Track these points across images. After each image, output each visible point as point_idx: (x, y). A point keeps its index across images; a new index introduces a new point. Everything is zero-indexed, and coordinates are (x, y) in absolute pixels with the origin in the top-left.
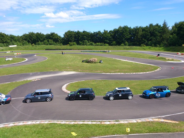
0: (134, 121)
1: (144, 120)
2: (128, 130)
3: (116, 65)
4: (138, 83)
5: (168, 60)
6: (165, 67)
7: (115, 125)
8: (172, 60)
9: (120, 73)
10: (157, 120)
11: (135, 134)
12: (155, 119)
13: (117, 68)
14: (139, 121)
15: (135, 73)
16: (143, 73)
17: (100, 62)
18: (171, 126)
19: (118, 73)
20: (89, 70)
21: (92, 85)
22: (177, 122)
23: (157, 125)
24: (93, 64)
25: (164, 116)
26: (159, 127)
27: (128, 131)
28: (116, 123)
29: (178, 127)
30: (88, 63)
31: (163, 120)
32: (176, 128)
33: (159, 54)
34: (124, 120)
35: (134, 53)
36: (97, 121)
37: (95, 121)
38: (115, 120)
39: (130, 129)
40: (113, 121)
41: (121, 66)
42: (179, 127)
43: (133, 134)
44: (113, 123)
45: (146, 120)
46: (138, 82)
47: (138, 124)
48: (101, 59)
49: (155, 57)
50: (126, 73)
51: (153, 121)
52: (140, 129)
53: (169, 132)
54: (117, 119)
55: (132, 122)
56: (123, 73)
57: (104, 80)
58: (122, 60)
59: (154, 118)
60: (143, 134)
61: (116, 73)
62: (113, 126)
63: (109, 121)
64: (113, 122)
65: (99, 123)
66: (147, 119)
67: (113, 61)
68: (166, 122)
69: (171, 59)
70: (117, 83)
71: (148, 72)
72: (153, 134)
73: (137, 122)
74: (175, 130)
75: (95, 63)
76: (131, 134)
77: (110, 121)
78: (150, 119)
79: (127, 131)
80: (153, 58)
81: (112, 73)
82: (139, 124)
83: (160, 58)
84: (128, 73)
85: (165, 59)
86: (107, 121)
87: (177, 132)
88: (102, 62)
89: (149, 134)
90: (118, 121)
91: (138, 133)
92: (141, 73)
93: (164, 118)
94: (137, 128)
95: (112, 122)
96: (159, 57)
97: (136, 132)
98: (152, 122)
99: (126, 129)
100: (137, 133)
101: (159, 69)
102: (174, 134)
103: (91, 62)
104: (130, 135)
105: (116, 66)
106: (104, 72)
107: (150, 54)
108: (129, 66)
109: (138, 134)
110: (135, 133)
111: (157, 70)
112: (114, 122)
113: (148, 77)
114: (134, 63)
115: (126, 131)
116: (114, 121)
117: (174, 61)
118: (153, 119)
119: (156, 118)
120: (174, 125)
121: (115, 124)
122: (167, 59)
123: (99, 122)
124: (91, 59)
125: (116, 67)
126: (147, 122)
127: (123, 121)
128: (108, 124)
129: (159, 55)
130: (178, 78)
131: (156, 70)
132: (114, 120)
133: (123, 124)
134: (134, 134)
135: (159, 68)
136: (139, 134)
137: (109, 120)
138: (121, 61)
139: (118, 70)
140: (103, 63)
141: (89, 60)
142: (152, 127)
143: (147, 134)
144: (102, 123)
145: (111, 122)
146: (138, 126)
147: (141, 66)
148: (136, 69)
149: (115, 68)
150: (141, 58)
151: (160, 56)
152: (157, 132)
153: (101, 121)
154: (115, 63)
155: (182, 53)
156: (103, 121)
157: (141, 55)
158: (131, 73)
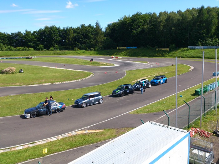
0: (54, 139)
1: (65, 135)
3: (42, 74)
4: (66, 94)
5: (102, 64)
6: (99, 73)
7: (29, 149)
8: (106, 65)
9: (46, 84)
11: (53, 154)
13: (43, 78)
14: (60, 137)
15: (64, 82)
16: (74, 81)
17: (20, 72)
18: (95, 136)
19: (44, 84)
20: (3, 84)
21: (5, 103)
22: (102, 131)
23: (80, 139)
24: (9, 76)
25: (88, 127)
27: (45, 152)
28: (31, 145)
29: (102, 136)
30: (2, 75)
31: (87, 131)
32: (100, 137)
33: (93, 58)
34: (41, 140)
35: (65, 58)
36: (6, 148)
37: (3, 149)
38: (30, 143)
39: (48, 149)
40: (27, 144)
41: (48, 74)
43: (50, 155)
44: (27, 147)
45: (69, 134)
46: (66, 92)
48: (21, 67)
49: (89, 62)
50: (54, 83)
51: (76, 134)
52: (60, 147)
53: (91, 143)
54: (32, 141)
55: (51, 141)
56: (50, 84)
57: (23, 95)
58: (50, 67)
59: (78, 131)
60: (63, 152)
61: (41, 85)
62: (27, 150)
63: (23, 146)
65: (9, 150)
67: (39, 69)
68: (90, 133)
69: (105, 63)
70: (40, 96)
71: (79, 80)
72: (74, 149)
73: (58, 139)
74: (98, 140)
75: (13, 73)
76: (49, 155)
77: (24, 145)
78: (73, 133)
79: (43, 153)
80: (87, 63)
81: (36, 84)
82: (59, 141)
83: (94, 63)
84: (56, 83)
85: (99, 64)
86: (19, 146)
87: (100, 141)
88: (22, 72)
89: (70, 150)
90: (35, 143)
91: (57, 152)
92: (72, 81)
93: (88, 129)
94: (57, 146)
95: (27, 145)
96: (92, 62)
98: (75, 136)
99: (43, 151)
100: (56, 152)
101: (92, 75)
102: (96, 145)
103: (6, 73)
104: (46, 156)
105: (42, 76)
106: (24, 85)
107: (84, 59)
108: (58, 75)
110: (54, 153)
111: (90, 76)
112: (29, 145)
113: (79, 86)
114: (65, 70)
115: (42, 153)
117: (108, 65)
118: (76, 132)
119: (80, 131)
120: (98, 135)
121: (29, 147)
122: (101, 63)
123: (8, 148)
124: (7, 69)
125: (41, 76)
126: (69, 137)
127: (41, 141)
128: (21, 149)
129: (92, 60)
131: (88, 77)
133: (40, 145)
137: (23, 144)
138: (49, 68)
139: (44, 80)
140: (25, 72)
141: (4, 70)
142: (74, 142)
143: (67, 150)
144: (12, 150)
146: (58, 144)
147: (73, 73)
148: (67, 77)
149: (41, 77)
150: (74, 63)
151: (94, 61)
152: (79, 146)
153: (11, 147)
154: (41, 72)
155: (117, 56)
156: (14, 147)
157: (73, 61)
158: (60, 82)
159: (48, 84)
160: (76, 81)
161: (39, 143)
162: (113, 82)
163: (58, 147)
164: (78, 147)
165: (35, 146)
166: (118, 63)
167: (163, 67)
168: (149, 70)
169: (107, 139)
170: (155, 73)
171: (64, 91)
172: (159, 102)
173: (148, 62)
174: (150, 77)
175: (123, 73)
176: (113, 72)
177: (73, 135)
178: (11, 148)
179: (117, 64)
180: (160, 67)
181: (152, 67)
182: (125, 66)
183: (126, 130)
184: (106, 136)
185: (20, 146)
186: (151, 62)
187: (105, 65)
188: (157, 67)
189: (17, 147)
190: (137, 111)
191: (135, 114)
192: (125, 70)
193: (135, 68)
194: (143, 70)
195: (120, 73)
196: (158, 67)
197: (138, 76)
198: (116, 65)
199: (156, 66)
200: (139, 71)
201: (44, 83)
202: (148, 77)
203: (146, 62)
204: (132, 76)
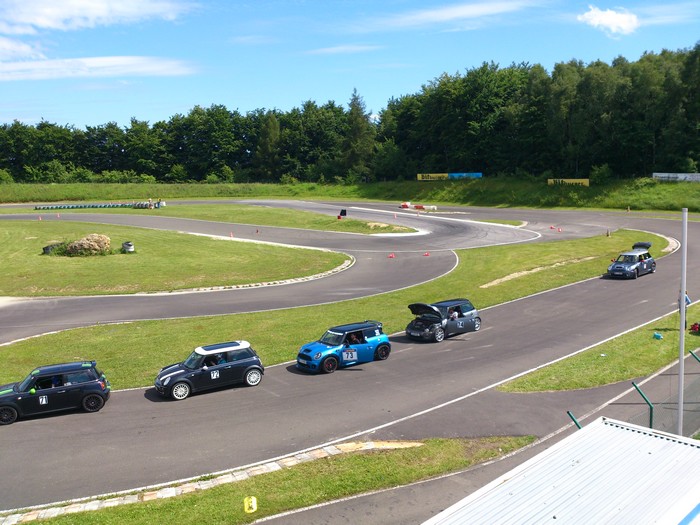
0: (272, 466)
1: (305, 455)
2: (251, 504)
3: (192, 257)
4: (279, 321)
5: (377, 229)
6: (369, 256)
7: (199, 496)
8: (389, 229)
9: (208, 290)
10: (351, 447)
11: (277, 516)
12: (345, 445)
13: (198, 270)
14: (290, 461)
15: (265, 285)
16: (294, 281)
17: (123, 251)
18: (400, 460)
19: (202, 290)
20: (75, 287)
21: (94, 347)
22: (419, 445)
23: (352, 467)
24: (91, 261)
25: (373, 430)
26: (359, 473)
27: (251, 508)
28: (205, 486)
29: (421, 461)
30: (68, 258)
31: (370, 445)
32: (415, 466)
33: (344, 208)
34: (232, 470)
35: (260, 208)
36: (126, 492)
37: (117, 496)
38: (199, 477)
39: (258, 499)
40: (189, 482)
41: (211, 258)
42: (424, 459)
43: (269, 518)
44: (190, 490)
45: (314, 452)
46: (280, 316)
47: (285, 475)
48: (124, 235)
49: (332, 219)
50: (234, 287)
51: (338, 452)
52: (295, 493)
53: (393, 484)
54: (204, 470)
55: (264, 471)
56: (221, 288)
57: (145, 323)
58: (214, 237)
59: (342, 442)
60: (306, 509)
61: (195, 291)
62: (192, 500)
63: (176, 486)
64: (192, 484)
65: (135, 499)
66: (319, 451)
67: (179, 241)
68: (382, 451)
69: (384, 225)
70: (200, 327)
71: (311, 278)
72: (342, 500)
73: (284, 468)
74: (414, 474)
75: (102, 254)
76: (264, 519)
77: (180, 484)
78: (329, 449)
79: (246, 510)
80: (327, 224)
81: (178, 289)
82: (289, 474)
83: (348, 225)
84: (241, 286)
85: (365, 226)
86: (165, 487)
87: (418, 479)
88: (132, 249)
89: (327, 503)
90: (212, 477)
91: (290, 509)
92: (288, 282)
93: (374, 438)
94: (284, 489)
95: (188, 485)
96: (344, 219)
97: (280, 508)
98: (335, 458)
99: (243, 503)
100: (285, 510)
101: (347, 263)
102: (410, 489)
103: (82, 254)
104: (258, 521)
105: (194, 263)
106: (142, 290)
107: (316, 212)
108: (244, 260)
109: (288, 513)
110: (279, 512)
111: (343, 266)
112: (196, 485)
113: (314, 297)
114: (261, 245)
115: (243, 510)
116: (194, 481)
117: (395, 232)
118: (338, 446)
119: (348, 442)
120: (409, 456)
121: (197, 491)
122: (372, 225)
123: (133, 494)
124: (84, 241)
125: (193, 265)
126: (317, 461)
127: (232, 473)
128: (172, 498)
129: (344, 213)
130: (411, 289)
131: (338, 269)
132: (194, 478)
133: (231, 484)
134: (274, 517)
135: (349, 259)
136: (292, 512)
137: (176, 482)
138: (209, 239)
139: (201, 278)
140: (138, 251)
141: (76, 243)
142: (337, 477)
143: (320, 505)
144: (146, 499)
145: (184, 486)
146: (287, 484)
147: (288, 254)
148: (269, 267)
149: (190, 268)
150: (287, 225)
151: (348, 217)
152: (355, 493)
153: (140, 489)
154: (188, 250)
155: (419, 204)
156: (148, 490)
157: (283, 217)
158: (253, 285)
159: (215, 289)
160: (300, 280)
161: (226, 478)
162: (421, 287)
163: (288, 493)
164: (351, 494)
165: (216, 487)
166: (425, 224)
167: (576, 238)
168: (533, 249)
169: (439, 473)
170: (554, 258)
171: (271, 313)
172: (589, 354)
173: (525, 224)
174: (539, 273)
175: (447, 257)
176: (416, 254)
177: (330, 455)
178: (139, 492)
179: (423, 227)
180: (568, 239)
181: (540, 240)
182: (449, 234)
183: (497, 444)
184: (437, 463)
185: (169, 486)
186: (533, 221)
187: (385, 230)
188: (555, 240)
189: (160, 488)
190: (520, 383)
191: (517, 391)
192: (453, 247)
193: (484, 240)
194: (513, 247)
195: (439, 258)
196: (560, 240)
197: (498, 266)
198: (422, 232)
199: (552, 234)
200: (500, 250)
201: (203, 286)
202: (534, 271)
203: (516, 222)
204: (479, 268)
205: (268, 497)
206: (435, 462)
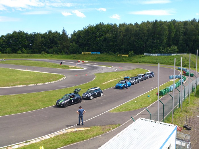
0: (47, 137)
1: (57, 133)
3: (15, 76)
4: (45, 95)
5: (72, 68)
6: (70, 76)
8: (75, 68)
9: (21, 86)
10: (70, 130)
13: (17, 80)
14: (52, 135)
15: (39, 84)
16: (48, 83)
18: (85, 133)
19: (19, 86)
22: (89, 128)
23: (71, 136)
26: (73, 138)
28: (27, 144)
29: (90, 133)
31: (76, 129)
32: (89, 134)
33: (62, 62)
35: (35, 61)
38: (25, 142)
39: (44, 147)
40: (22, 143)
41: (21, 77)
44: (23, 146)
45: (60, 132)
46: (45, 93)
47: (51, 139)
49: (58, 65)
50: (29, 85)
51: (67, 132)
52: (55, 144)
53: (83, 140)
54: (26, 140)
55: (45, 139)
56: (25, 85)
58: (21, 70)
59: (67, 129)
61: (17, 86)
63: (18, 145)
64: (23, 144)
66: (61, 132)
67: (10, 71)
68: (79, 131)
69: (73, 67)
70: (20, 97)
71: (53, 82)
72: (69, 145)
73: (51, 137)
74: (89, 137)
77: (19, 144)
78: (64, 131)
80: (57, 66)
81: (11, 86)
82: (53, 139)
83: (63, 67)
84: (31, 85)
85: (68, 67)
87: (90, 138)
89: (65, 147)
90: (29, 141)
92: (46, 83)
93: (77, 127)
95: (21, 144)
96: (62, 65)
98: (66, 134)
99: (39, 148)
101: (64, 77)
102: (88, 141)
105: (16, 78)
107: (53, 63)
108: (32, 77)
111: (62, 78)
112: (24, 144)
113: (54, 88)
114: (37, 72)
116: (24, 143)
117: (77, 69)
118: (67, 130)
119: (69, 129)
120: (87, 132)
121: (25, 146)
122: (70, 67)
123: (4, 148)
126: (60, 135)
127: (35, 140)
128: (17, 148)
129: (61, 63)
131: (61, 79)
132: (23, 142)
133: (35, 143)
138: (20, 71)
139: (18, 82)
142: (67, 139)
143: (63, 147)
145: (20, 144)
146: (52, 142)
147: (45, 75)
148: (40, 79)
150: (44, 66)
151: (63, 64)
152: (73, 143)
154: (13, 74)
155: (83, 61)
156: (9, 147)
157: (43, 64)
158: (35, 84)
159: (23, 86)
160: (50, 83)
161: (33, 141)
162: (85, 84)
163: (53, 145)
164: (72, 143)
165: (31, 144)
166: (85, 66)
167: (126, 71)
168: (115, 74)
169: (96, 136)
170: (121, 76)
171: (42, 92)
172: (132, 101)
173: (112, 66)
174: (117, 80)
175: (92, 76)
176: (83, 75)
177: (64, 133)
178: (6, 147)
179: (85, 67)
180: (124, 71)
181: (117, 71)
182: (92, 69)
183: (110, 127)
184: (95, 133)
185: (16, 145)
186: (114, 66)
187: (74, 68)
188: (121, 71)
189: (13, 146)
190: (115, 110)
191: (115, 112)
192: (94, 73)
193: (102, 71)
194: (110, 73)
195: (90, 76)
196: (122, 71)
197: (106, 78)
198: (85, 69)
199: (120, 69)
200: (107, 74)
201: (19, 85)
202: (116, 79)
203: (110, 66)
204: (101, 79)
205: (47, 146)
206: (94, 133)
